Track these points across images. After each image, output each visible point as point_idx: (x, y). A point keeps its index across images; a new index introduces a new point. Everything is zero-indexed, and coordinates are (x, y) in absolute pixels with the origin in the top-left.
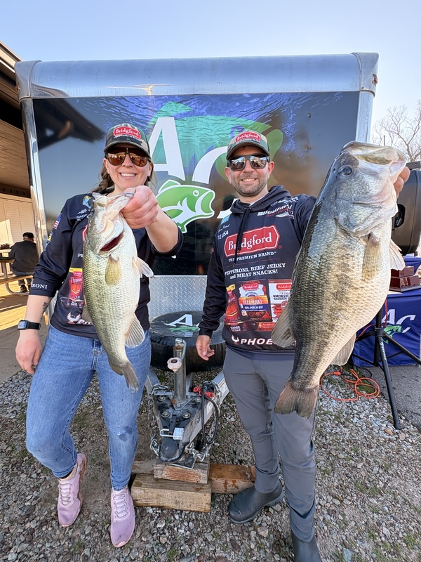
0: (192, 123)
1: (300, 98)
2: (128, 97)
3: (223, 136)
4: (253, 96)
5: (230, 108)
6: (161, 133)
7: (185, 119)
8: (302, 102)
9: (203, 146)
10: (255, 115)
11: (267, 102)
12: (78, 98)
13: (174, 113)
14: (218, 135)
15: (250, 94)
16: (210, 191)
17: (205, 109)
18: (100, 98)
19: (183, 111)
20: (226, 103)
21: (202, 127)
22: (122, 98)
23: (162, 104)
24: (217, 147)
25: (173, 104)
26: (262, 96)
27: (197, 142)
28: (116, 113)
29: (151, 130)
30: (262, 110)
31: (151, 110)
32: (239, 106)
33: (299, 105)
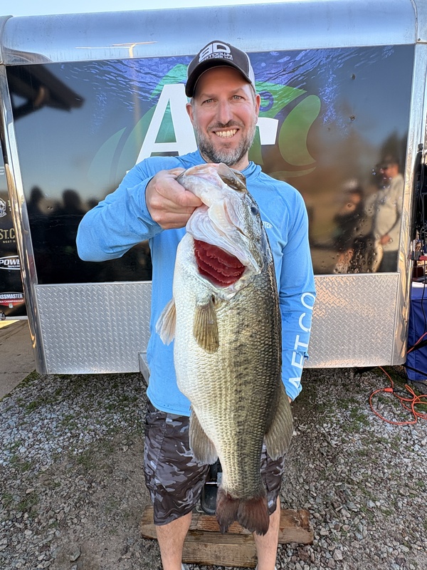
1: (341, 55)
2: (125, 60)
4: (283, 54)
6: (169, 104)
8: (344, 60)
10: (285, 78)
11: (301, 61)
12: (63, 63)
13: (184, 79)
15: (280, 52)
18: (91, 62)
22: (119, 61)
23: (168, 67)
25: (182, 66)
26: (293, 53)
28: (111, 80)
29: (156, 100)
30: (293, 71)
31: (155, 75)
32: (265, 67)
33: (340, 64)
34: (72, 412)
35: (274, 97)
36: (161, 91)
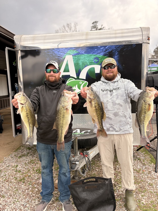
0: (79, 57)
2: (55, 48)
3: (91, 61)
4: (101, 47)
5: (93, 51)
6: (67, 61)
7: (76, 55)
8: (120, 48)
9: (83, 65)
10: (102, 53)
11: (107, 48)
13: (72, 54)
14: (89, 61)
15: (101, 46)
16: (86, 82)
17: (84, 52)
18: (45, 49)
19: (75, 53)
20: (91, 50)
21: (83, 58)
22: (53, 49)
23: (67, 50)
24: (88, 65)
25: (72, 50)
26: (105, 47)
27: (81, 64)
28: (51, 54)
29: (64, 60)
30: (105, 51)
31: (64, 53)
32: (96, 50)
33: (119, 49)
34: (33, 159)
35: (99, 59)
36: (65, 57)
